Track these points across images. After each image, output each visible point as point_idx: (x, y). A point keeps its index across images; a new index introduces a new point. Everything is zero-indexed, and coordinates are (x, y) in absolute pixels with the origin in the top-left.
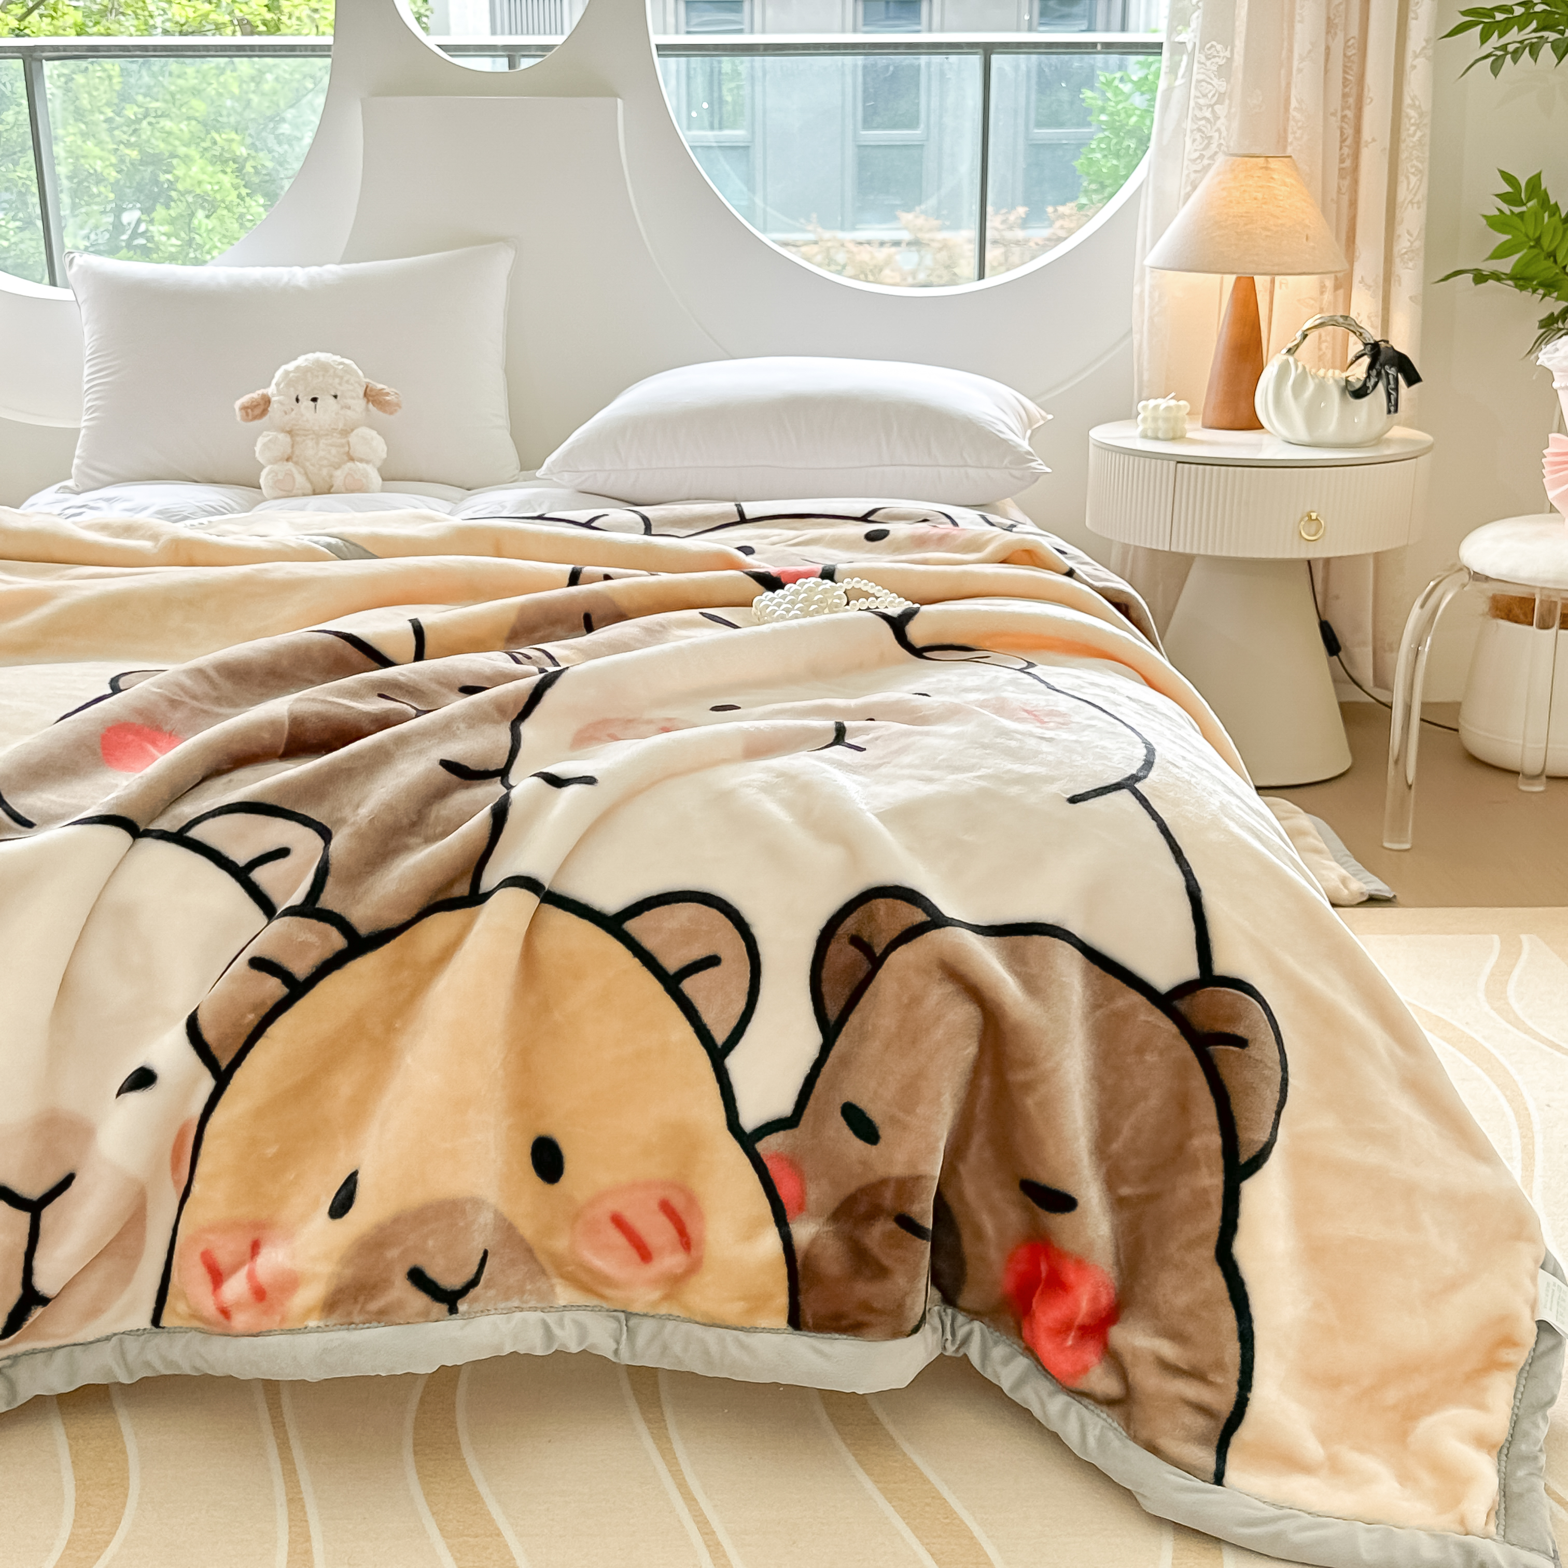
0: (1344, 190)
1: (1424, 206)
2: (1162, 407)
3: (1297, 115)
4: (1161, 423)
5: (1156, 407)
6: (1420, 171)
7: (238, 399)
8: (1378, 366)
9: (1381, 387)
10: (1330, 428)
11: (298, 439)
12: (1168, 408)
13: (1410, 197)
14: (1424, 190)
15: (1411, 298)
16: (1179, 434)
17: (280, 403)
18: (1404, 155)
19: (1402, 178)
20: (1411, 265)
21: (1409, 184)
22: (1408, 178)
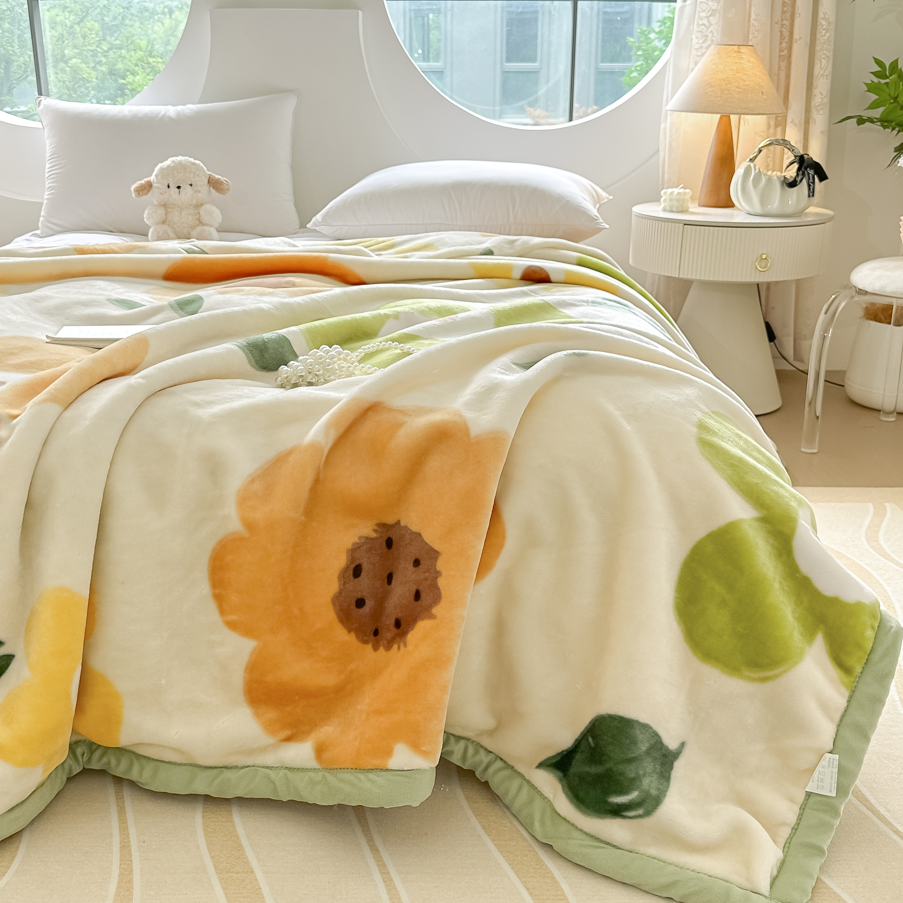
0: (783, 68)
1: (830, 78)
2: (675, 193)
3: (756, 23)
4: (675, 203)
5: (672, 193)
6: (828, 57)
7: (133, 184)
8: (803, 169)
9: (805, 181)
10: (775, 205)
11: (169, 210)
12: (679, 194)
13: (822, 73)
14: (830, 69)
15: (821, 132)
16: (685, 209)
17: (158, 188)
18: (818, 48)
19: (817, 61)
20: (821, 112)
21: (821, 65)
22: (821, 61)
